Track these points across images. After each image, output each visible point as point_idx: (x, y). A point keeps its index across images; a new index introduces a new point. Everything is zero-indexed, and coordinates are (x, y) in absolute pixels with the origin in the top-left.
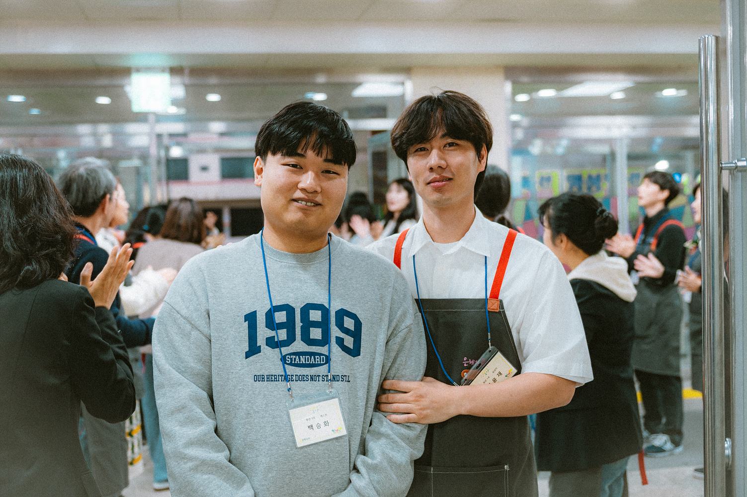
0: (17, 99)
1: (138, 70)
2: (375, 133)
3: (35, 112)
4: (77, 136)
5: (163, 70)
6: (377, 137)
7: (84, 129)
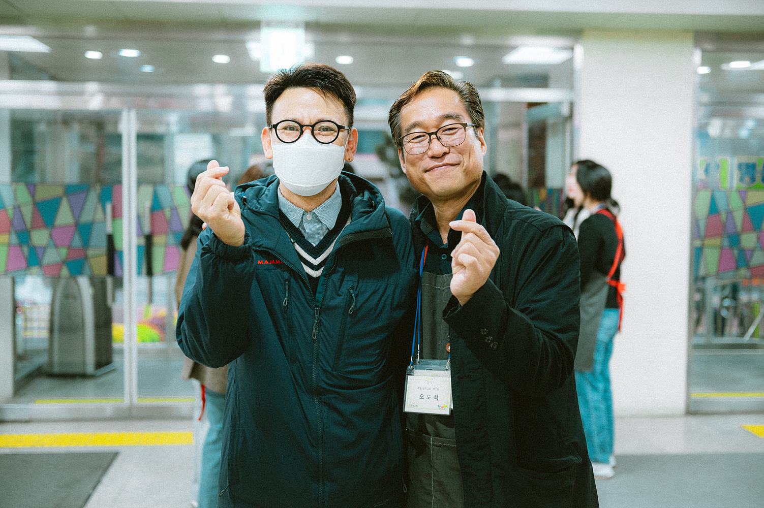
0: (130, 53)
1: (269, 24)
2: (531, 105)
3: (148, 69)
4: (194, 98)
5: (297, 25)
6: (535, 111)
7: (201, 90)
